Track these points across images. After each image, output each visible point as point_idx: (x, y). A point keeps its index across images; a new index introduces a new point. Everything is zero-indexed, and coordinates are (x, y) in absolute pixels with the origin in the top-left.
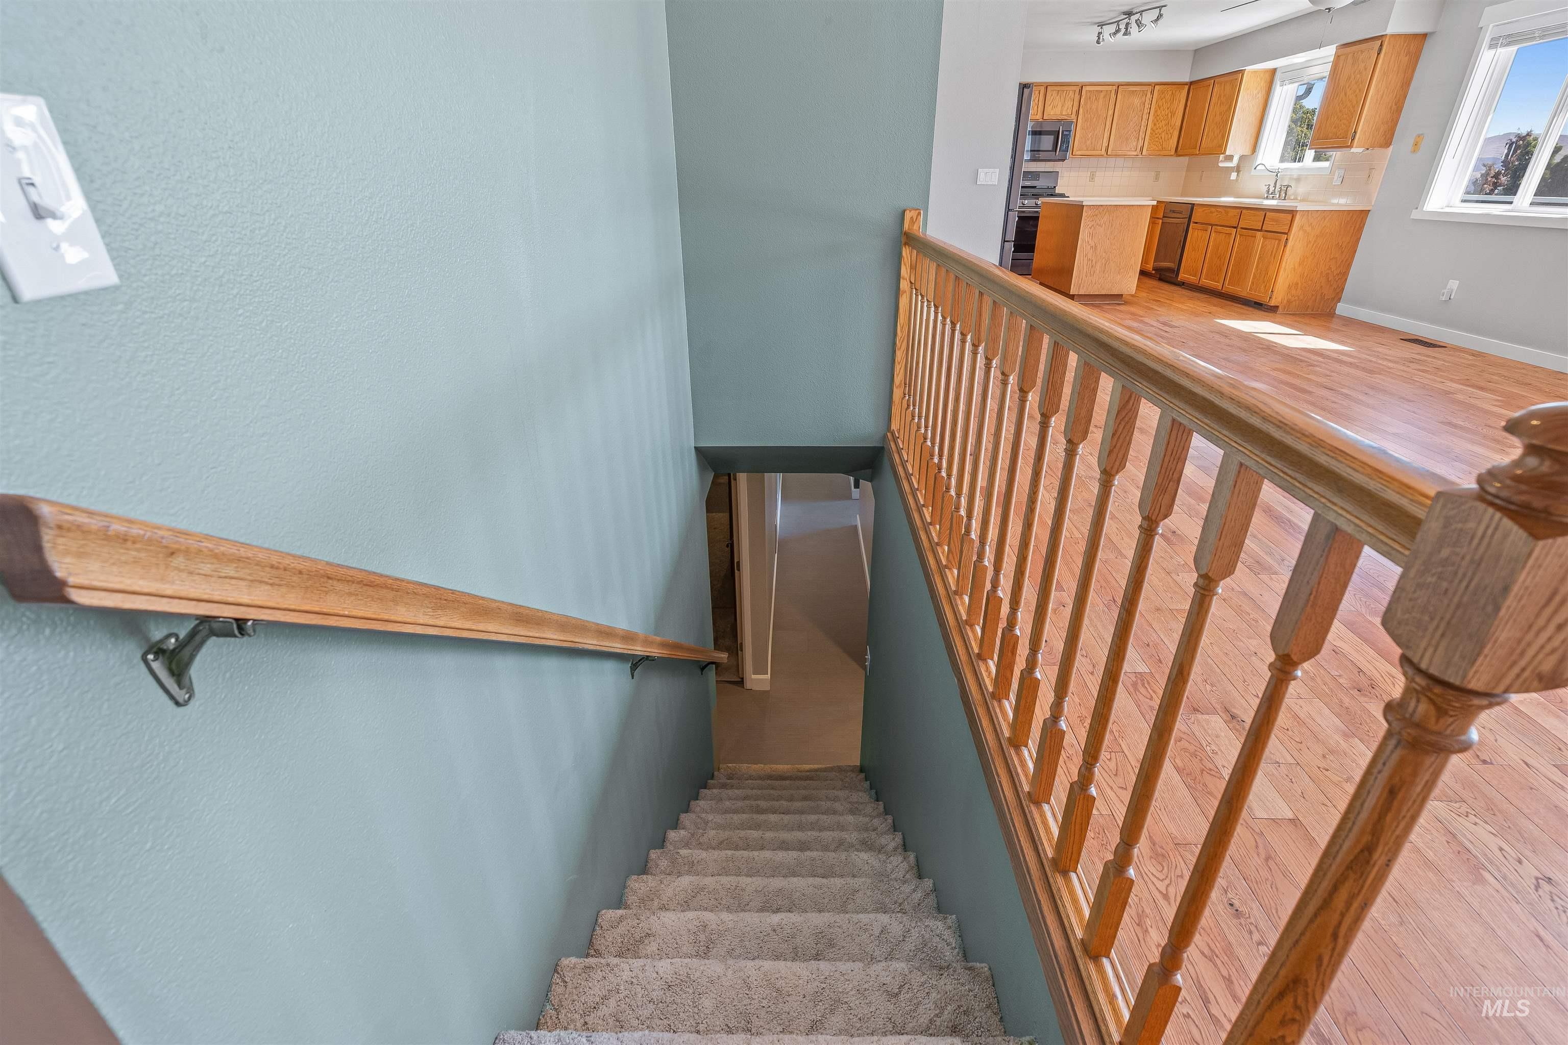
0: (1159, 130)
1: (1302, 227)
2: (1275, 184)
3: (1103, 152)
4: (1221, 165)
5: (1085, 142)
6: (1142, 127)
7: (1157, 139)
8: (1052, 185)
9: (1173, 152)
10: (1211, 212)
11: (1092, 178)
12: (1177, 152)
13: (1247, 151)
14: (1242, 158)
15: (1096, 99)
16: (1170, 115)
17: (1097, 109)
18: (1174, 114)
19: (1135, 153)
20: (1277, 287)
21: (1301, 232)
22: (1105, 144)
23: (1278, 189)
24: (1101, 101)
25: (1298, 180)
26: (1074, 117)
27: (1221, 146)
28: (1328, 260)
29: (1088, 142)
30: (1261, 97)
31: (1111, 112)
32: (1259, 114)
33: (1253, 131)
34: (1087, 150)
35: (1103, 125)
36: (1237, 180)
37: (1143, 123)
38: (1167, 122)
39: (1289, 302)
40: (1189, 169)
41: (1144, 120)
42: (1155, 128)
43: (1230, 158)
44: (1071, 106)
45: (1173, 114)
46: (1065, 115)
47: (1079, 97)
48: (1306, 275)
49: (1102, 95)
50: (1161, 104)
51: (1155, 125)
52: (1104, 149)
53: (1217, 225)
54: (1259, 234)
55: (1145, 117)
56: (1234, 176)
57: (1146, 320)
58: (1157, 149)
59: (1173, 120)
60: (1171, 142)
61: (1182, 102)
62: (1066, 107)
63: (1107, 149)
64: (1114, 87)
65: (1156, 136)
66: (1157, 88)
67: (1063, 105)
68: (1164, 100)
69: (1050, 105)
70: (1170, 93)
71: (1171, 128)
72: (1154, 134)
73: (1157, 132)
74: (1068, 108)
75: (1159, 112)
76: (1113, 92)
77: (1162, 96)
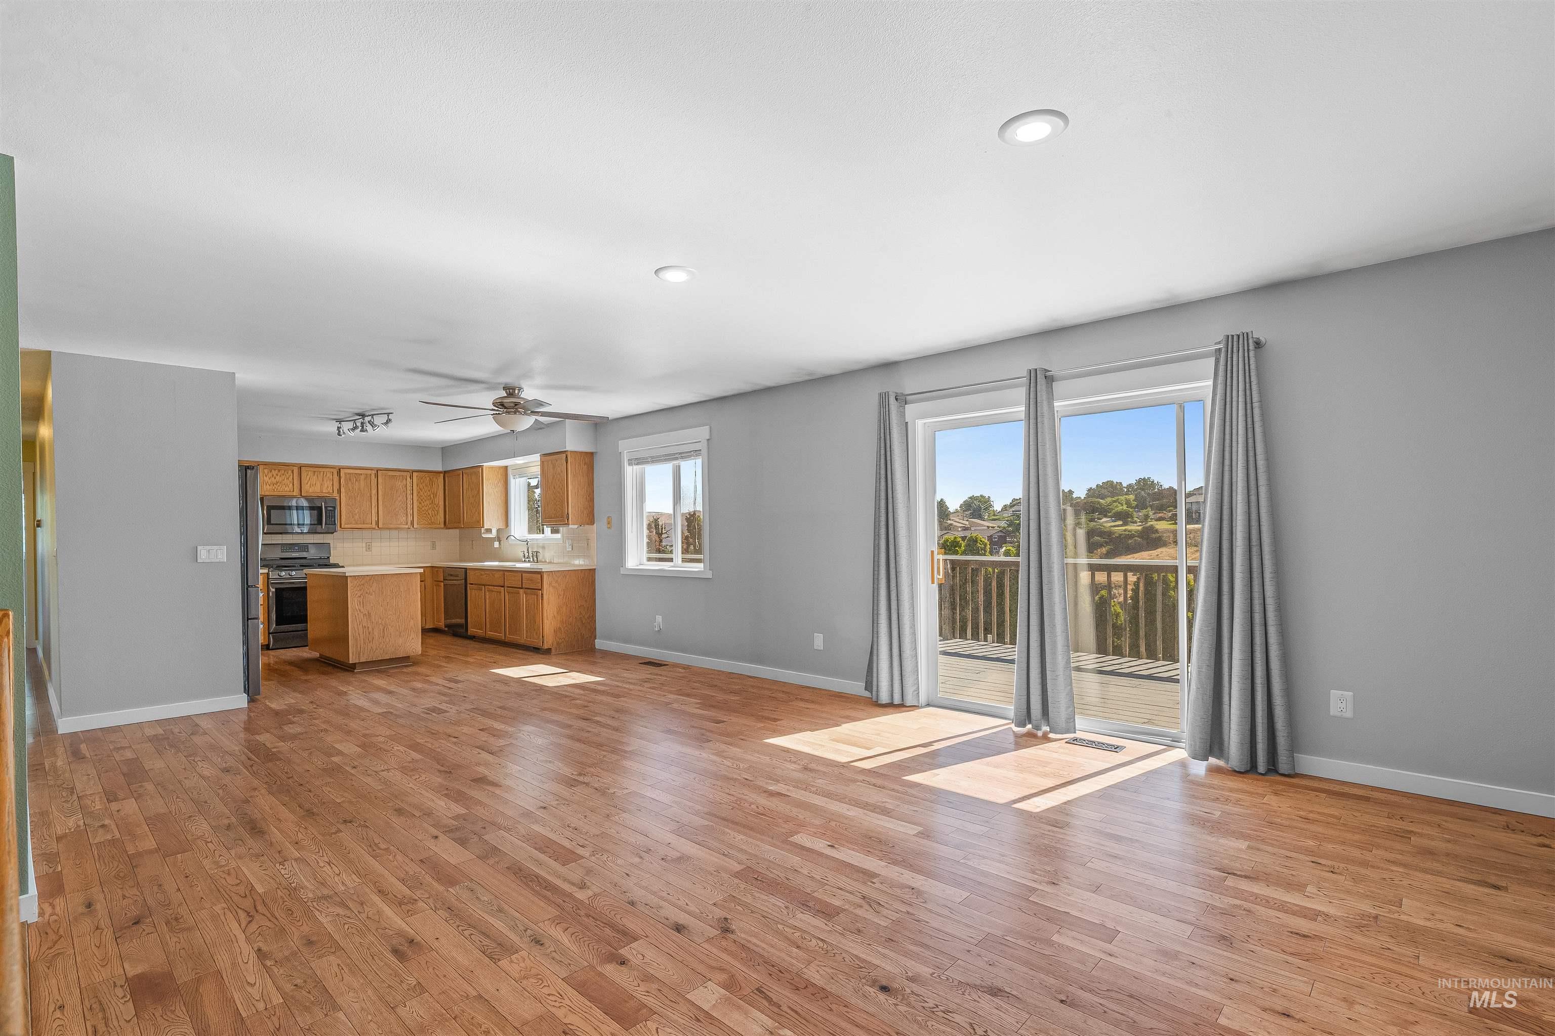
0: (424, 507)
1: (550, 584)
2: (528, 550)
3: (374, 525)
4: (484, 536)
5: (353, 517)
6: (409, 505)
7: (424, 515)
8: (326, 556)
9: (442, 526)
10: (482, 575)
11: (369, 548)
12: (446, 525)
13: (501, 525)
14: (498, 531)
15: (356, 480)
16: (432, 496)
17: (359, 489)
19: (407, 527)
20: (545, 631)
21: (551, 588)
22: (374, 519)
23: (530, 553)
24: (362, 483)
25: (543, 548)
26: (336, 495)
27: (479, 522)
28: (577, 607)
29: (357, 517)
30: (500, 487)
31: (374, 492)
32: (503, 498)
33: (501, 511)
34: (356, 524)
35: (368, 503)
36: (500, 547)
37: (409, 502)
38: (430, 500)
39: (558, 644)
40: (461, 539)
41: (409, 499)
42: (420, 506)
43: (489, 531)
44: (330, 485)
45: (435, 495)
46: (326, 493)
47: (338, 478)
48: (564, 620)
49: (362, 477)
50: (421, 487)
51: (420, 503)
52: (374, 523)
53: (489, 585)
54: (521, 591)
55: (409, 497)
56: (496, 544)
57: (433, 679)
58: (427, 523)
59: (436, 500)
60: (439, 517)
61: (440, 486)
62: (326, 486)
63: (377, 523)
64: (373, 472)
65: (423, 512)
66: (415, 474)
67: (322, 484)
68: (424, 484)
69: (307, 484)
70: (428, 479)
71: (435, 506)
72: (421, 510)
73: (423, 509)
74: (328, 487)
75: (421, 493)
76: (373, 476)
77: (422, 481)
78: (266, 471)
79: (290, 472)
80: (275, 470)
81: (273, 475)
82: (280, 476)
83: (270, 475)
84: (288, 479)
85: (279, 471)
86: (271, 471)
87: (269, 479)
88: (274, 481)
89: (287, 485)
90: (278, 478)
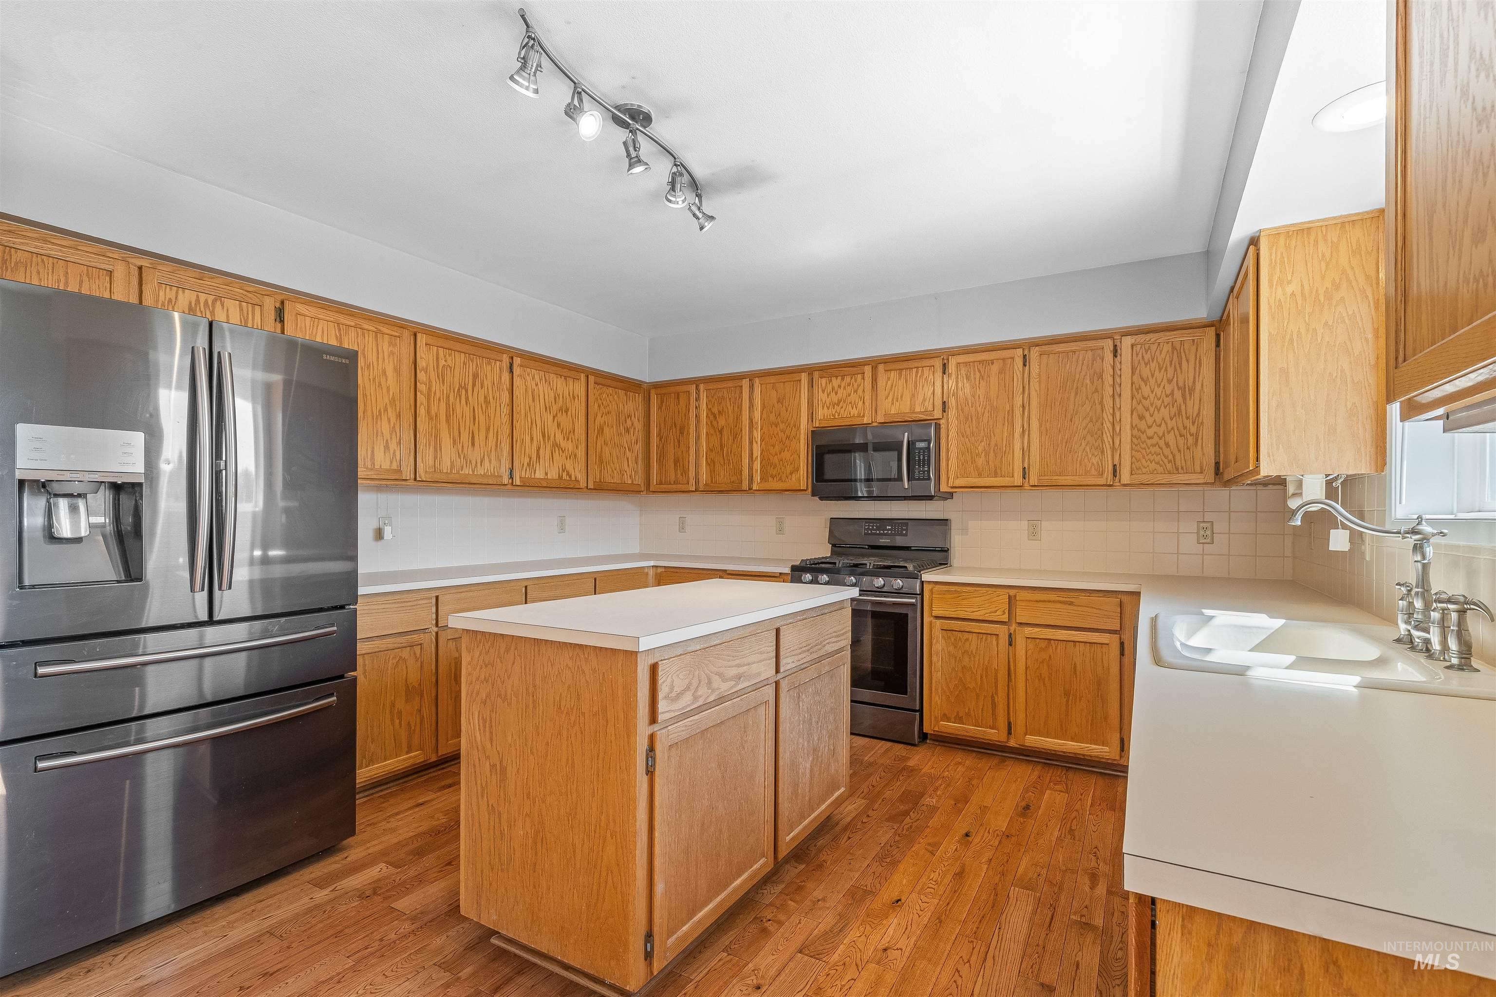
0: (1155, 428)
3: (1018, 480)
5: (973, 461)
7: (1156, 449)
9: (1210, 476)
11: (1033, 534)
15: (981, 375)
16: (1178, 394)
17: (987, 396)
18: (1192, 390)
19: (1102, 481)
22: (1019, 463)
24: (993, 380)
26: (938, 414)
29: (980, 461)
31: (1019, 400)
34: (980, 475)
35: (1008, 428)
37: (1106, 416)
38: (1174, 410)
41: (1107, 410)
42: (1142, 425)
44: (928, 393)
45: (1187, 391)
46: (921, 413)
47: (944, 374)
49: (995, 368)
50: (1146, 372)
51: (1141, 417)
52: (1017, 474)
55: (1108, 403)
58: (1161, 470)
59: (1190, 403)
60: (1198, 452)
61: (1205, 361)
62: (921, 398)
63: (1025, 474)
64: (1020, 352)
65: (1149, 442)
66: (1127, 341)
67: (913, 395)
68: (1154, 365)
69: (887, 398)
70: (1167, 348)
71: (1187, 423)
72: (1144, 437)
73: (1150, 432)
74: (924, 400)
75: (1146, 390)
76: (1019, 361)
77: (1147, 357)
78: (824, 381)
79: (860, 376)
80: (837, 377)
81: (833, 389)
82: (845, 388)
83: (830, 388)
84: (856, 391)
85: (843, 379)
86: (831, 381)
87: (828, 396)
88: (835, 399)
89: (854, 405)
90: (840, 392)
